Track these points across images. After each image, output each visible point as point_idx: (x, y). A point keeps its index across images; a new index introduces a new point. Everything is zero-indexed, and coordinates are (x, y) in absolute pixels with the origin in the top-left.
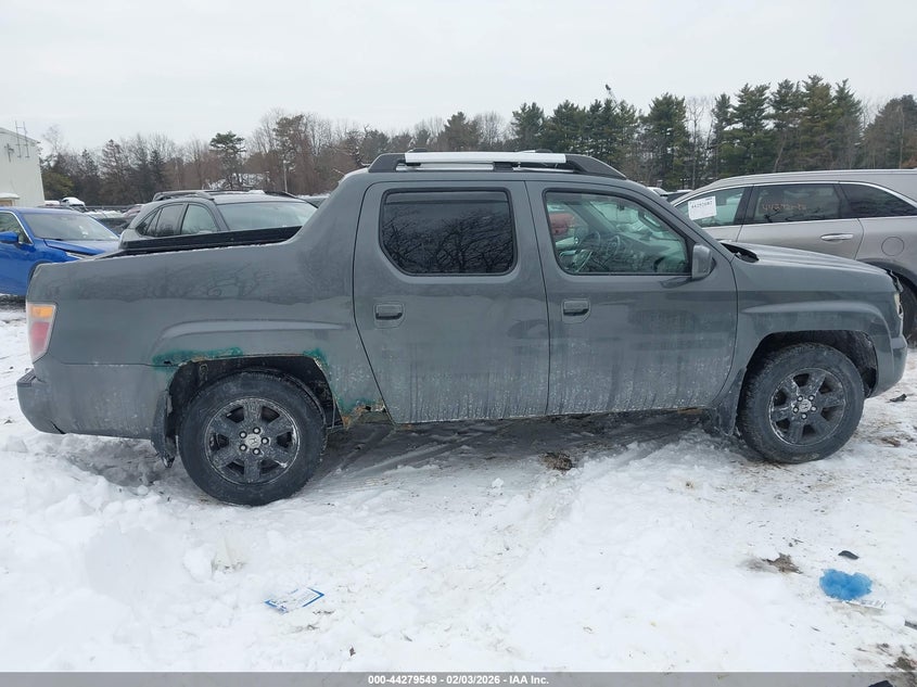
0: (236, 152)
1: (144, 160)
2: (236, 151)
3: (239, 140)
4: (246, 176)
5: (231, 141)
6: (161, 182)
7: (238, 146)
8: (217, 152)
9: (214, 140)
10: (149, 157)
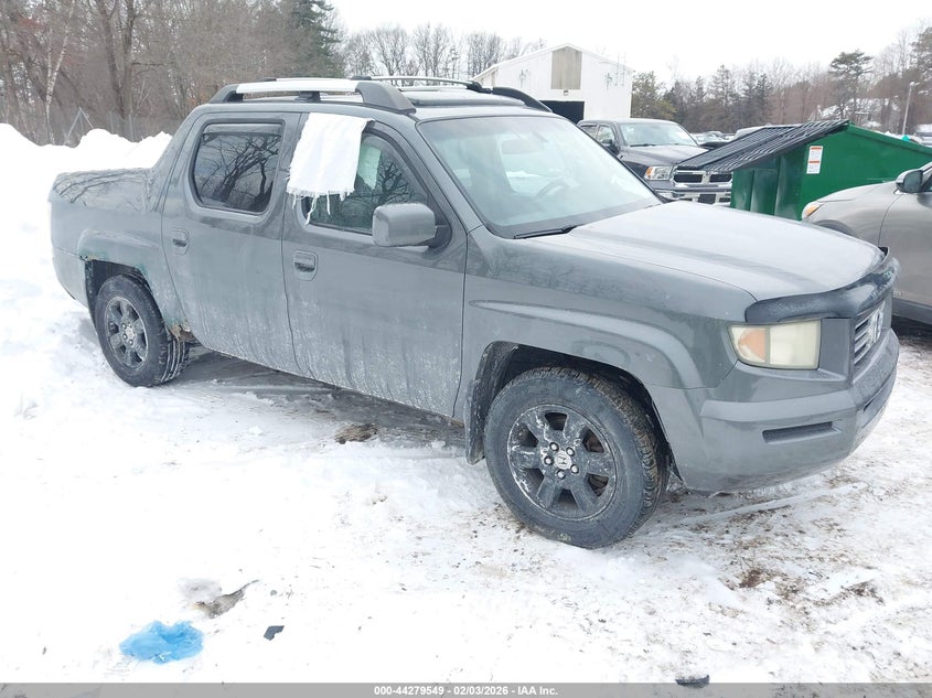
0: (858, 74)
1: (750, 86)
2: (859, 72)
3: (867, 59)
4: (865, 101)
5: (857, 61)
6: (763, 109)
7: (864, 67)
8: (837, 74)
9: (836, 60)
10: (756, 83)
